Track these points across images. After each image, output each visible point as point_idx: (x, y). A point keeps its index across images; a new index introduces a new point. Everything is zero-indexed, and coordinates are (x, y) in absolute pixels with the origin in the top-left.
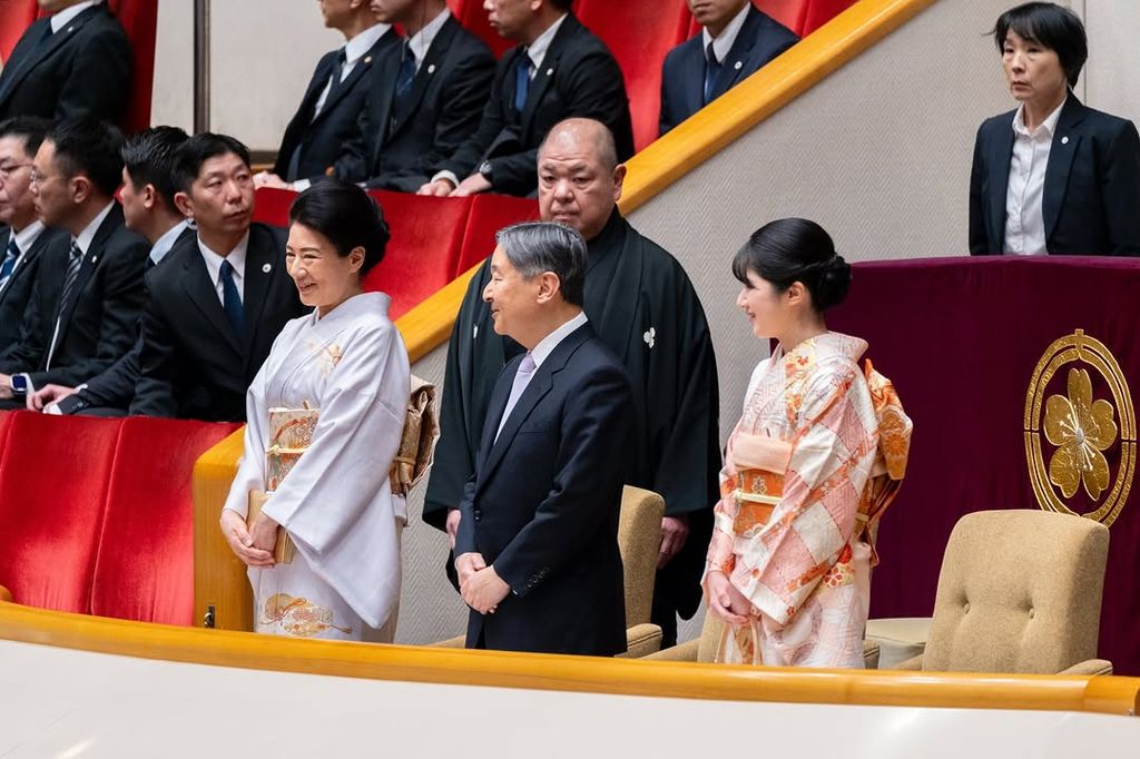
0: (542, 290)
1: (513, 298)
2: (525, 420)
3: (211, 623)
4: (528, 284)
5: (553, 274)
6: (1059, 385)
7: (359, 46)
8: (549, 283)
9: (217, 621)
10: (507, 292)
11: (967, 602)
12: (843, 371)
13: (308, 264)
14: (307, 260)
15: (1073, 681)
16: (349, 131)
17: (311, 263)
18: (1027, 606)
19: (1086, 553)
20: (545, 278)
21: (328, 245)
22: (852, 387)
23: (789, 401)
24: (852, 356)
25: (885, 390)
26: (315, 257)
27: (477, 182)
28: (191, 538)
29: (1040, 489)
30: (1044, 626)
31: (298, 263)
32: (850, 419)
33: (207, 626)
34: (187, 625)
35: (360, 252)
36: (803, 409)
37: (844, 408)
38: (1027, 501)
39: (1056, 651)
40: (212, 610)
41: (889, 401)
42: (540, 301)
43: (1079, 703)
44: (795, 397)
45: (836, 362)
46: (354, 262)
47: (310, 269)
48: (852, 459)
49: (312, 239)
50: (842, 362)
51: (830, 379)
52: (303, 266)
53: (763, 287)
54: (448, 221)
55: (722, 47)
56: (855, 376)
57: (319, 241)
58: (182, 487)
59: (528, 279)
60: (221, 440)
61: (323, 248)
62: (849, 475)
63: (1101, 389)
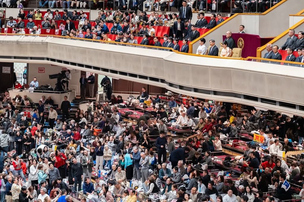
4: (213, 43)
6: (239, 41)
7: (199, 20)
11: (234, 53)
15: (240, 58)
16: (199, 25)
18: (237, 54)
19: (241, 51)
26: (201, 42)
27: (206, 28)
29: (238, 46)
30: (238, 55)
35: (204, 42)
38: (237, 47)
39: (239, 56)
43: (240, 59)
50: (229, 49)
53: (225, 45)
54: (204, 30)
55: (220, 21)
63: (242, 41)
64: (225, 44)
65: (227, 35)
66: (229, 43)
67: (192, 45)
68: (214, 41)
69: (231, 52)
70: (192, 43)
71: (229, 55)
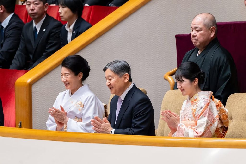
0: (125, 79)
1: (118, 83)
2: (123, 116)
3: (21, 126)
4: (121, 78)
5: (127, 74)
8: (126, 76)
9: (22, 126)
10: (116, 81)
11: (232, 119)
12: (206, 101)
13: (67, 78)
14: (66, 77)
17: (67, 77)
20: (125, 75)
21: (72, 72)
22: (210, 105)
23: (193, 111)
24: (209, 96)
25: (219, 103)
26: (68, 76)
28: (15, 103)
31: (64, 78)
32: (211, 113)
33: (19, 127)
34: (14, 127)
35: (81, 74)
36: (197, 111)
37: (208, 110)
40: (21, 123)
41: (220, 106)
42: (125, 82)
44: (195, 109)
45: (204, 99)
46: (79, 77)
47: (67, 79)
48: (211, 124)
49: (68, 71)
50: (206, 98)
51: (203, 103)
52: (65, 78)
56: (210, 102)
57: (69, 71)
58: (12, 88)
59: (121, 77)
60: (22, 75)
61: (70, 73)
62: (210, 128)
64: (187, 77)
65: (194, 33)
66: (205, 69)
67: (30, 85)
68: (126, 69)
69: (216, 114)
70: (29, 81)
71: (208, 128)
